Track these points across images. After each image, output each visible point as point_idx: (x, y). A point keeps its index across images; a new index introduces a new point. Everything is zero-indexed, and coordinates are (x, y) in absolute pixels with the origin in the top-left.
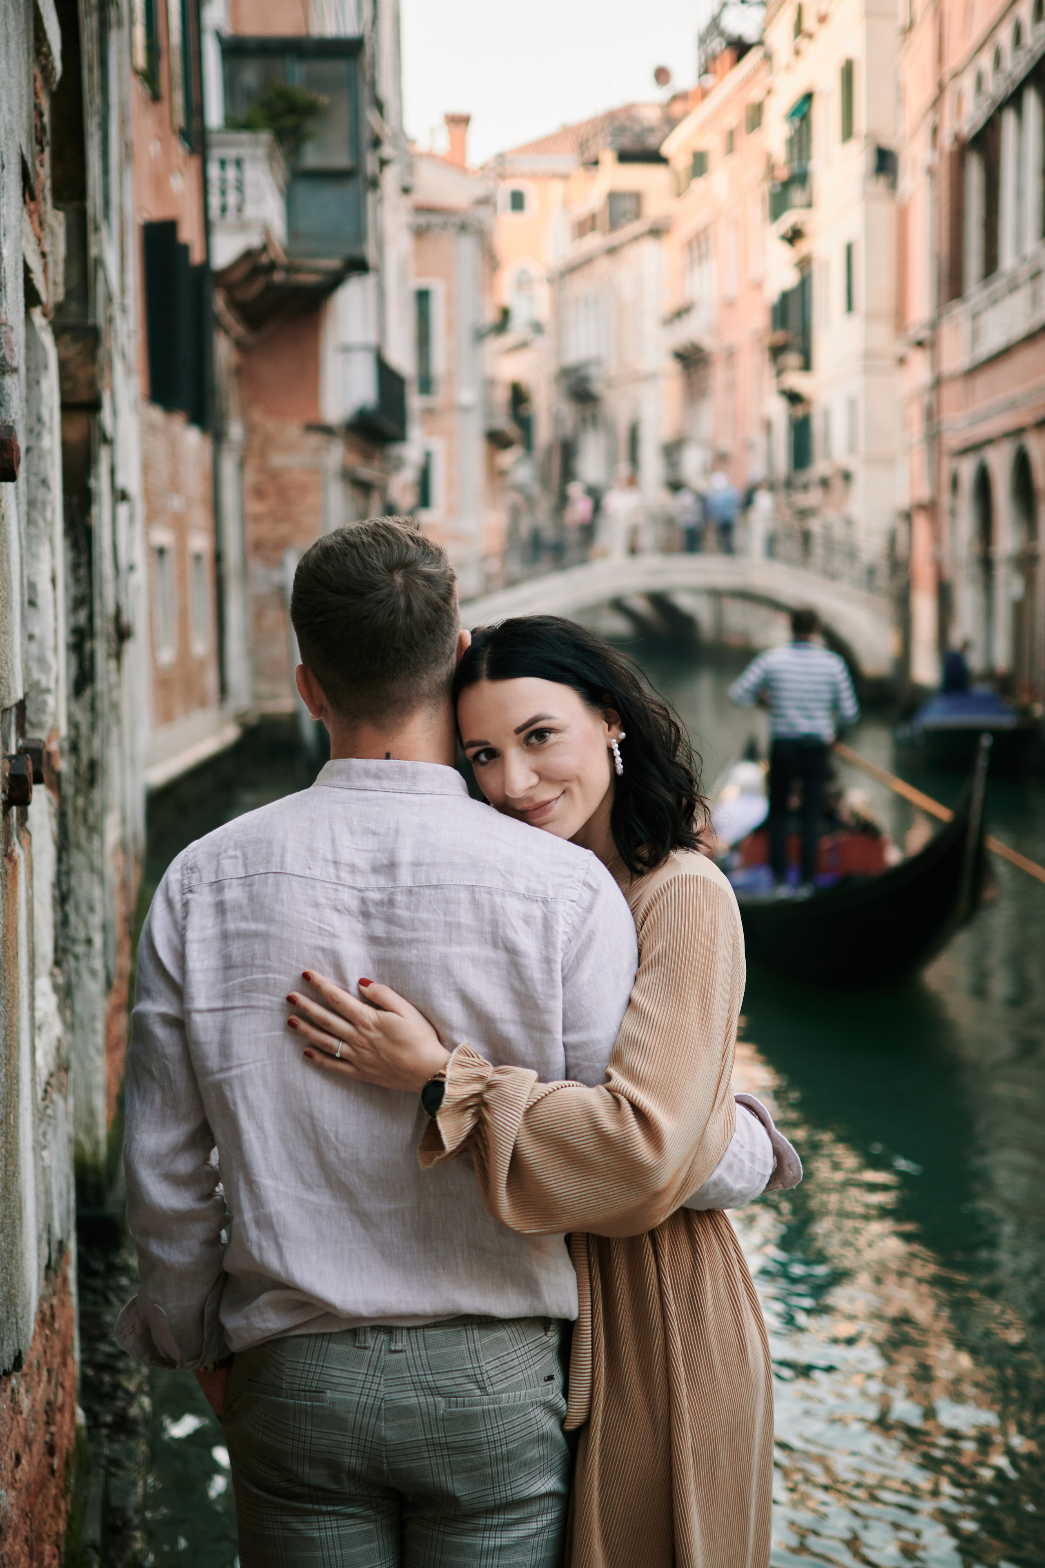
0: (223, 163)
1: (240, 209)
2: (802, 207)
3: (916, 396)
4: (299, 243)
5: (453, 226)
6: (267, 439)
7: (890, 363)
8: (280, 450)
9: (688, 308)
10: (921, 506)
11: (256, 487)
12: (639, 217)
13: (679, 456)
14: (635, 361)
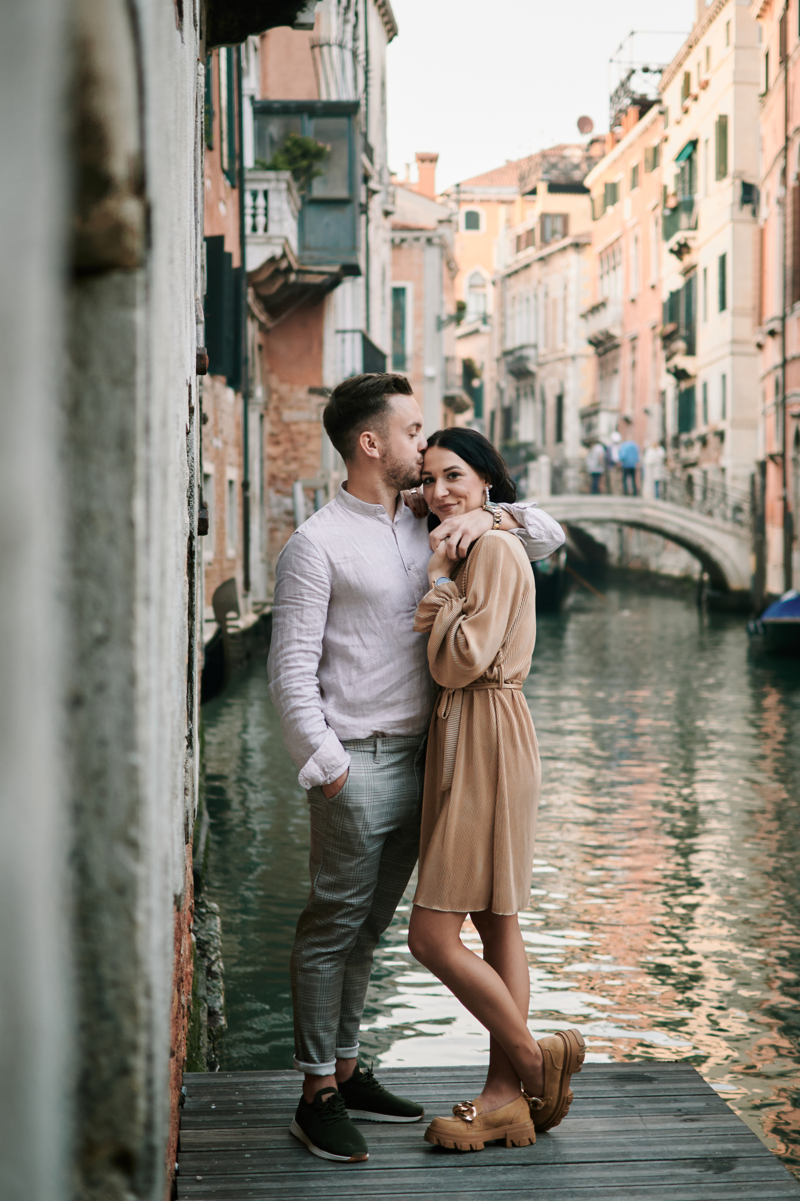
0: (255, 195)
1: (266, 229)
2: (690, 229)
3: (769, 373)
4: (307, 254)
5: (423, 241)
6: (281, 399)
7: (753, 349)
8: (291, 408)
9: (603, 304)
10: (772, 457)
11: (272, 435)
12: (565, 235)
13: (594, 419)
14: (560, 345)
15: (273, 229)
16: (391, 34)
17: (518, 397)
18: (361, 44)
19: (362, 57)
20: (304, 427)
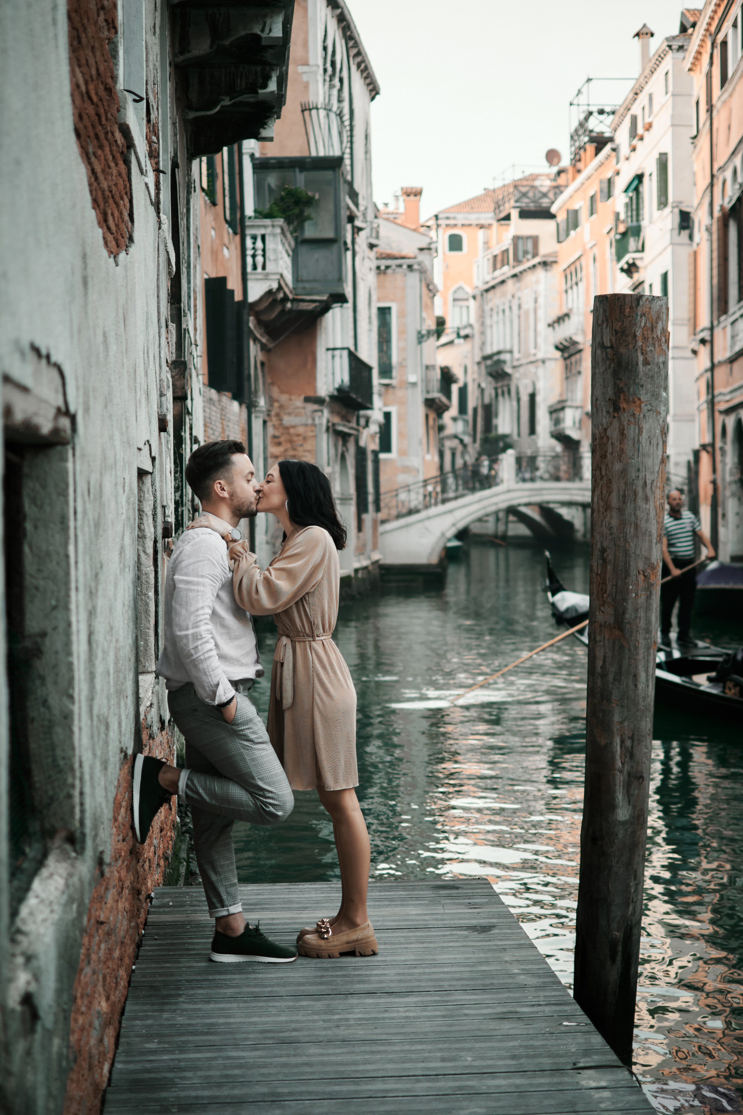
0: (254, 238)
1: (264, 267)
2: (637, 251)
3: (701, 375)
4: (300, 285)
5: (405, 267)
6: (281, 407)
7: (690, 355)
8: (289, 414)
9: (567, 315)
10: (704, 447)
11: (274, 437)
12: (535, 255)
13: (561, 415)
14: (532, 351)
15: (270, 267)
16: (373, 93)
17: (497, 395)
18: (346, 105)
19: (346, 117)
20: (301, 430)
